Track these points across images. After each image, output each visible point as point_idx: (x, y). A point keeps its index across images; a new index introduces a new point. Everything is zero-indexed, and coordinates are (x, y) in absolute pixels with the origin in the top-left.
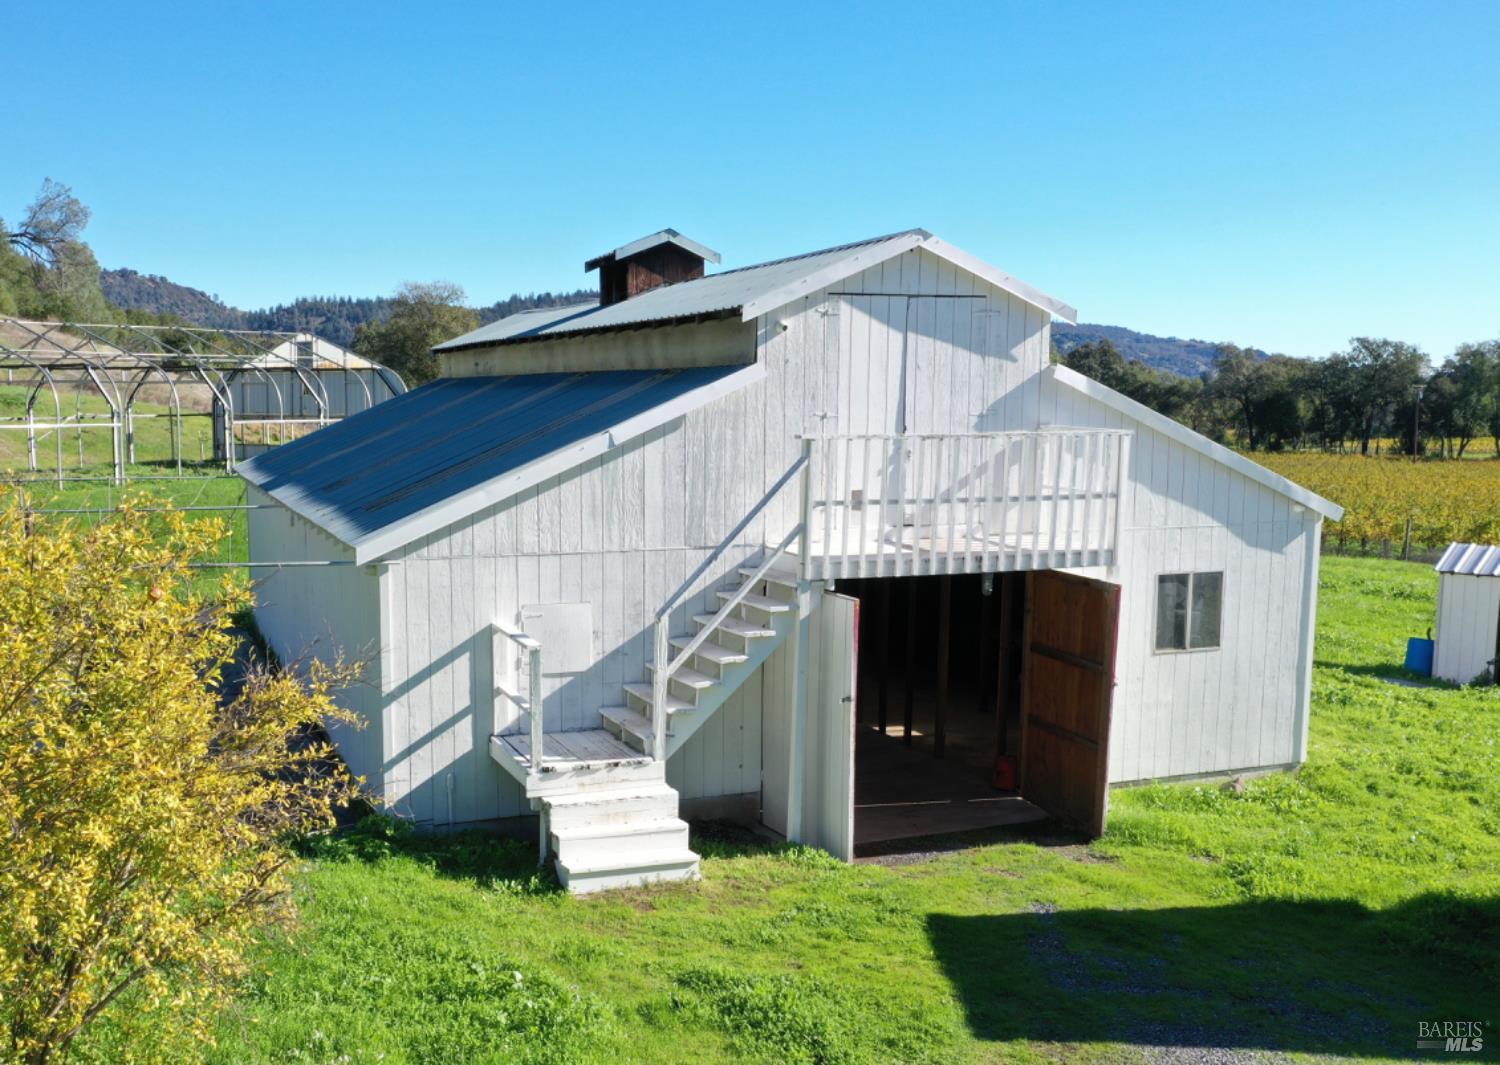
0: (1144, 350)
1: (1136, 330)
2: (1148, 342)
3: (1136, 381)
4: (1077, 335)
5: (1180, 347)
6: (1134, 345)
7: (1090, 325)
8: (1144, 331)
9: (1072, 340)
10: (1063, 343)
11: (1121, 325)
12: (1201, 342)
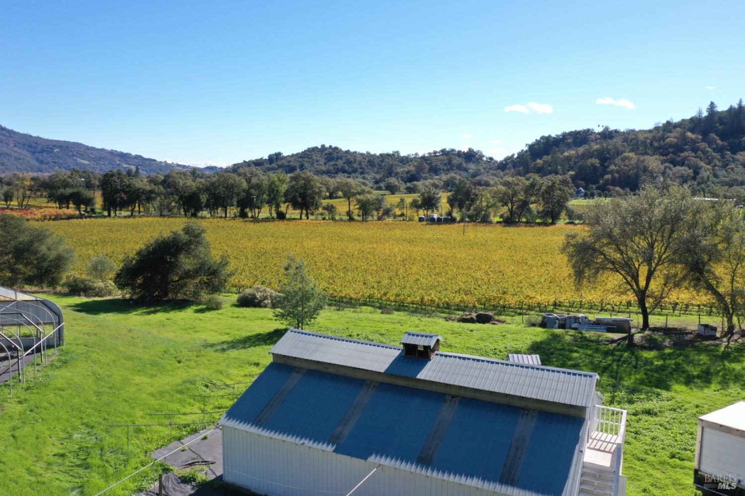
0: (92, 154)
1: (86, 144)
2: (93, 150)
3: (135, 187)
4: (60, 146)
5: (107, 153)
6: (87, 151)
7: (65, 141)
8: (90, 145)
9: (57, 148)
10: (53, 149)
11: (80, 142)
12: (116, 151)
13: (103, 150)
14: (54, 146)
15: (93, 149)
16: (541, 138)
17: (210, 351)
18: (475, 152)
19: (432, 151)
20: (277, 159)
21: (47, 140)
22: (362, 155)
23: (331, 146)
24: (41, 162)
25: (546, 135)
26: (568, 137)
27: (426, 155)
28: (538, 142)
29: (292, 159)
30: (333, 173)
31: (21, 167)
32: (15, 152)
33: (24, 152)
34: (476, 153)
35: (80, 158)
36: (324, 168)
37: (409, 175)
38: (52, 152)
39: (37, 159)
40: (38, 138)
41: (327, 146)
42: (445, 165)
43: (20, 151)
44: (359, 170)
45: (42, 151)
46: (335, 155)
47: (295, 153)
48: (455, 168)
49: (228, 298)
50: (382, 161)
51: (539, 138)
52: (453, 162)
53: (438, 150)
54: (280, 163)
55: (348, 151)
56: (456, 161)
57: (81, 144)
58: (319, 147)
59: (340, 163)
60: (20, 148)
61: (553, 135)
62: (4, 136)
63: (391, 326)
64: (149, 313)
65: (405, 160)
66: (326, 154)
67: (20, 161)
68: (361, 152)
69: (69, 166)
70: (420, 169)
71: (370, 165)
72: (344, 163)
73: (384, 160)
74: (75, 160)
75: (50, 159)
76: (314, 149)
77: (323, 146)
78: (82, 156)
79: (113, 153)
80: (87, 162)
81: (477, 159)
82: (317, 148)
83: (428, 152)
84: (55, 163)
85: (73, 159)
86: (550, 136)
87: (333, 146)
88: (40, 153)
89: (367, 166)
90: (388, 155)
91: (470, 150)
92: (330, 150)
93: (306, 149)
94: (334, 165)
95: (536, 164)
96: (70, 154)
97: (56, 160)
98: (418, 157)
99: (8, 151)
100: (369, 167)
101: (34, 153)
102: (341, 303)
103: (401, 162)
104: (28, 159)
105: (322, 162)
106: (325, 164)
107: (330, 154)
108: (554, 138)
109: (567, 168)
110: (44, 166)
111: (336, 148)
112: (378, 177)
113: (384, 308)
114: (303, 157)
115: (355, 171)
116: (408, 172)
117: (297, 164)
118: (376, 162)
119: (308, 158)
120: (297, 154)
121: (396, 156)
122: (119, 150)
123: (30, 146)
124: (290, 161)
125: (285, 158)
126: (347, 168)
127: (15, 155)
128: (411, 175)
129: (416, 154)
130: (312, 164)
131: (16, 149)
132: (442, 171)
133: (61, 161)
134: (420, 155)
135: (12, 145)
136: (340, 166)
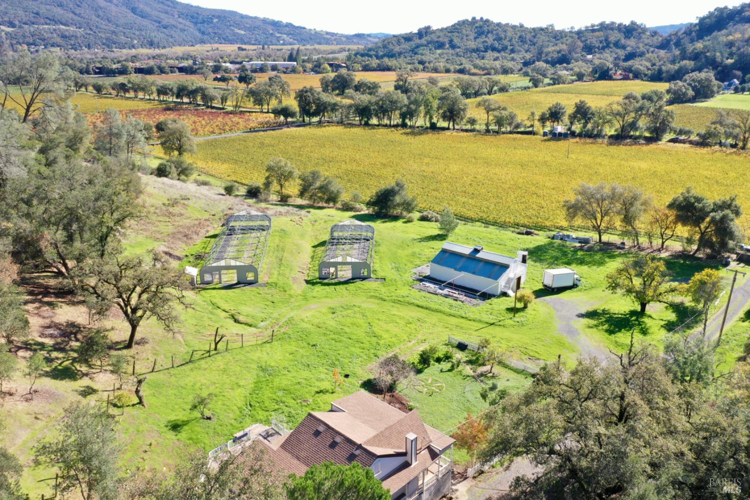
4: (219, 16)
9: (216, 18)
13: (256, 18)
14: (213, 16)
15: (247, 17)
16: (715, 10)
17: (415, 242)
18: (637, 25)
19: (589, 25)
20: (426, 33)
21: (206, 10)
22: (514, 27)
23: (482, 18)
24: (203, 33)
25: (722, 6)
26: (747, 9)
27: (583, 29)
28: (711, 15)
29: (441, 34)
30: (483, 52)
31: (186, 39)
32: (180, 23)
33: (188, 23)
34: (639, 27)
35: (236, 27)
36: (472, 45)
37: (560, 55)
38: (212, 22)
39: (199, 30)
40: (198, 7)
41: (478, 18)
42: (601, 42)
43: (184, 22)
44: (510, 48)
45: (203, 22)
46: (486, 29)
47: (445, 27)
48: (612, 45)
49: (416, 215)
50: (534, 37)
51: (712, 10)
52: (610, 40)
53: (596, 23)
54: (428, 38)
55: (500, 23)
56: (614, 36)
57: (236, 12)
58: (470, 20)
59: (490, 40)
60: (183, 19)
61: (730, 7)
62: (169, 6)
63: (485, 234)
64: (384, 222)
65: (558, 36)
66: (476, 27)
67: (186, 32)
68: (514, 24)
69: (227, 37)
70: (573, 48)
71: (521, 41)
72: (494, 40)
73: (536, 35)
74: (233, 30)
75: (210, 30)
76: (464, 23)
77: (474, 18)
78: (238, 26)
79: (265, 21)
80: (243, 32)
81: (640, 34)
82: (467, 20)
83: (584, 26)
84: (215, 33)
85: (231, 30)
86: (726, 8)
87: (485, 18)
88: (201, 23)
89: (518, 42)
90: (542, 29)
91: (633, 23)
92: (481, 23)
93: (456, 22)
94: (483, 42)
95: (695, 49)
96: (228, 23)
97: (216, 31)
98: (574, 30)
99: (174, 23)
100: (520, 44)
101: (196, 23)
102: (467, 219)
103: (555, 38)
104: (191, 30)
105: (472, 37)
106: (475, 38)
107: (481, 27)
108: (730, 10)
109: (727, 56)
110: (206, 36)
111: (487, 21)
112: (528, 56)
113: (487, 223)
114: (453, 32)
115: (505, 49)
116: (559, 52)
117: (446, 40)
118: (529, 36)
119: (458, 32)
120: (446, 29)
121: (550, 31)
122: (270, 18)
123: (192, 17)
124: (439, 37)
125: (434, 32)
126: (496, 44)
127: (181, 26)
128: (563, 55)
129: (572, 28)
130: (462, 39)
131: (180, 20)
132: (597, 50)
133: (220, 32)
134: (576, 29)
135: (177, 16)
136: (489, 44)
